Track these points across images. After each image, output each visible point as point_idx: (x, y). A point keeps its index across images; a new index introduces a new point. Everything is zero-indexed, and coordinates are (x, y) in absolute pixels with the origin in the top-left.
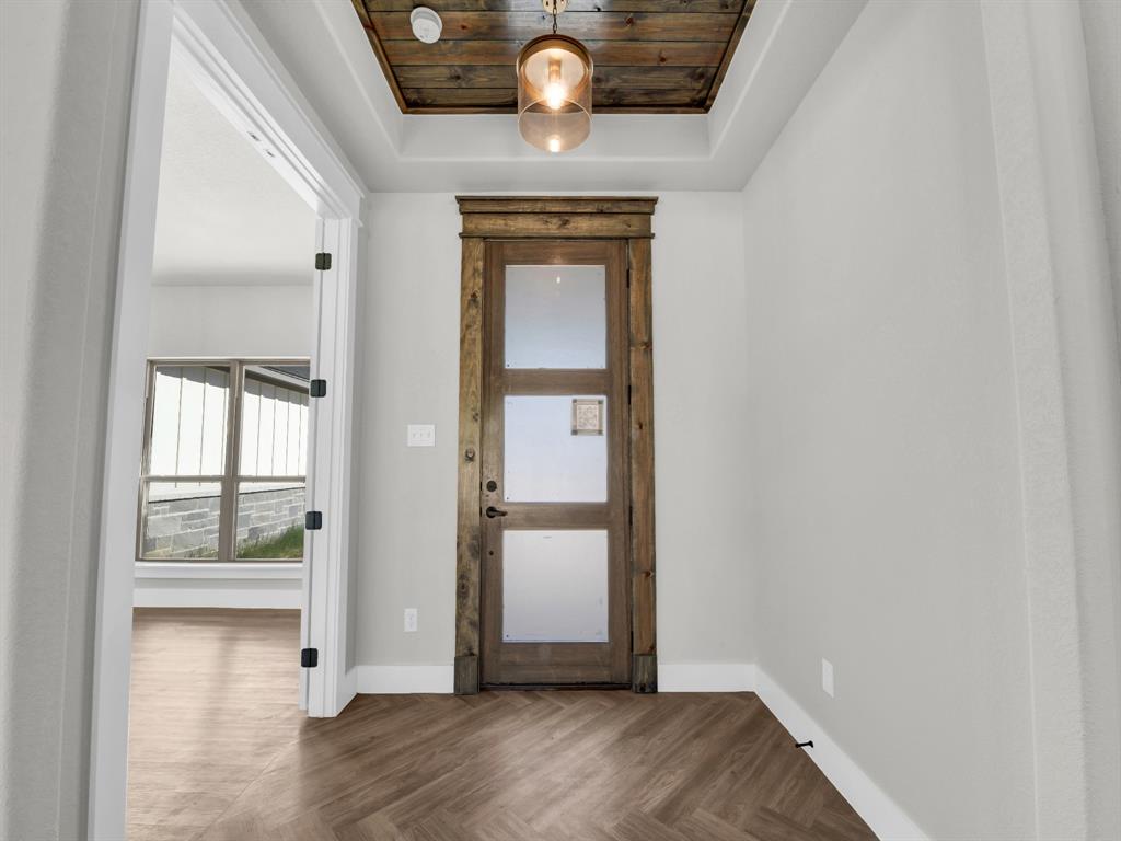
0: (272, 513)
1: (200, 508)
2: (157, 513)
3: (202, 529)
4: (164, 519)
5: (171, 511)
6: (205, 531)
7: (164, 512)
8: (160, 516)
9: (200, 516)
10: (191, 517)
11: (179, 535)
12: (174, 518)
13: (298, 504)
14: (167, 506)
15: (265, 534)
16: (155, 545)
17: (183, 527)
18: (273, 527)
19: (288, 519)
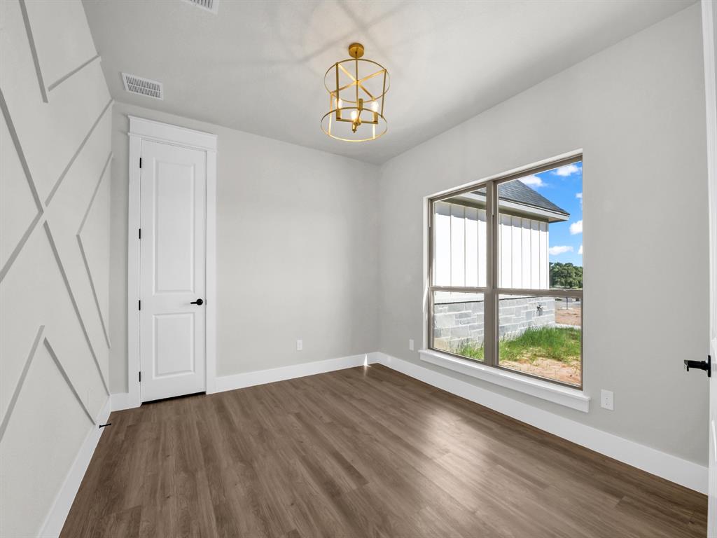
0: (513, 316)
1: (466, 309)
2: (441, 311)
3: (469, 325)
4: (445, 316)
5: (449, 310)
6: (470, 327)
7: (445, 311)
8: (442, 314)
9: (467, 315)
10: (461, 316)
11: (454, 328)
12: (450, 316)
13: (533, 310)
14: (446, 307)
15: (509, 333)
16: (440, 334)
17: (458, 322)
18: (515, 327)
19: (525, 321)
